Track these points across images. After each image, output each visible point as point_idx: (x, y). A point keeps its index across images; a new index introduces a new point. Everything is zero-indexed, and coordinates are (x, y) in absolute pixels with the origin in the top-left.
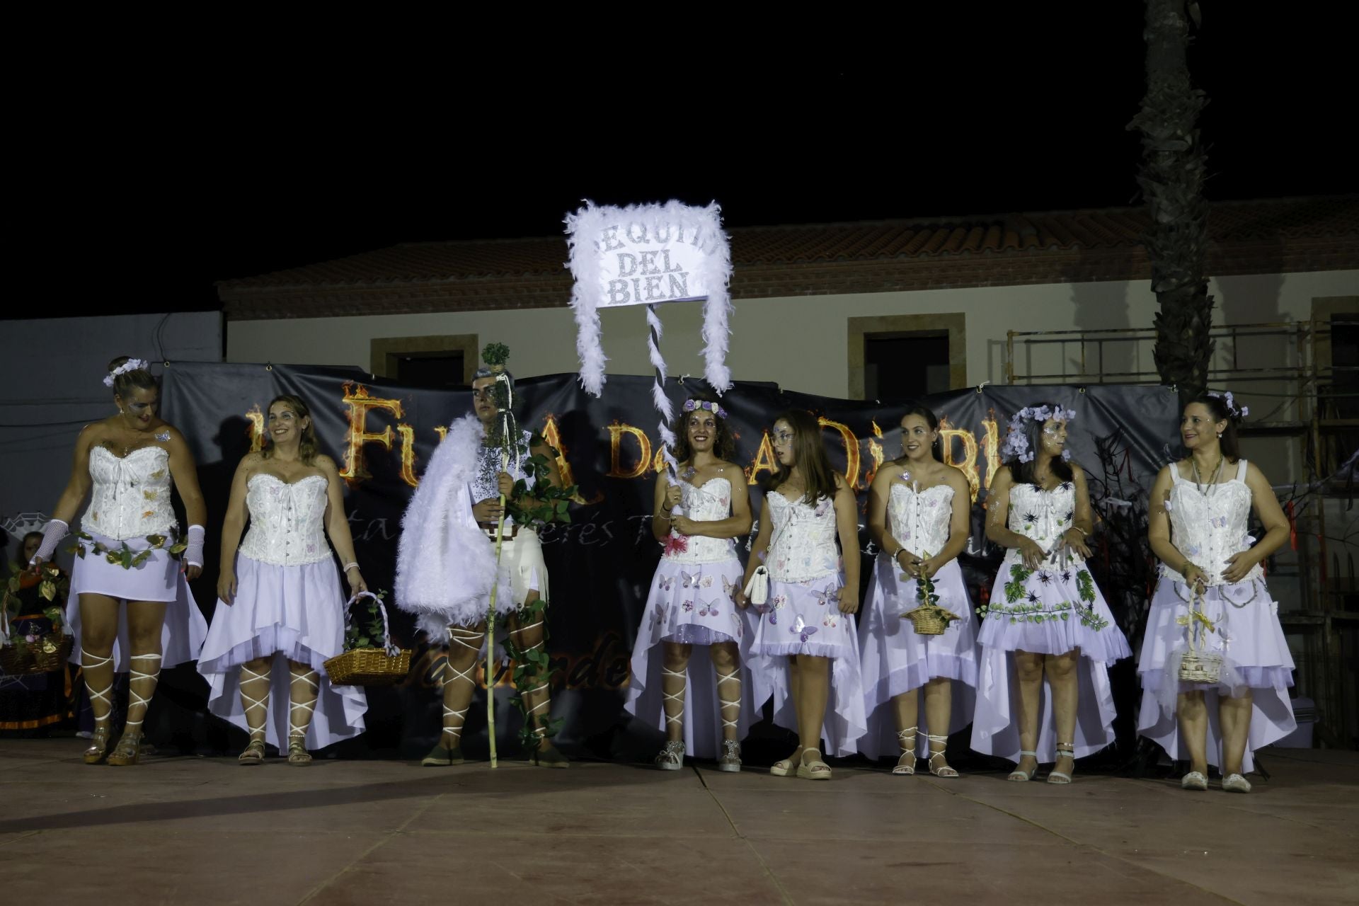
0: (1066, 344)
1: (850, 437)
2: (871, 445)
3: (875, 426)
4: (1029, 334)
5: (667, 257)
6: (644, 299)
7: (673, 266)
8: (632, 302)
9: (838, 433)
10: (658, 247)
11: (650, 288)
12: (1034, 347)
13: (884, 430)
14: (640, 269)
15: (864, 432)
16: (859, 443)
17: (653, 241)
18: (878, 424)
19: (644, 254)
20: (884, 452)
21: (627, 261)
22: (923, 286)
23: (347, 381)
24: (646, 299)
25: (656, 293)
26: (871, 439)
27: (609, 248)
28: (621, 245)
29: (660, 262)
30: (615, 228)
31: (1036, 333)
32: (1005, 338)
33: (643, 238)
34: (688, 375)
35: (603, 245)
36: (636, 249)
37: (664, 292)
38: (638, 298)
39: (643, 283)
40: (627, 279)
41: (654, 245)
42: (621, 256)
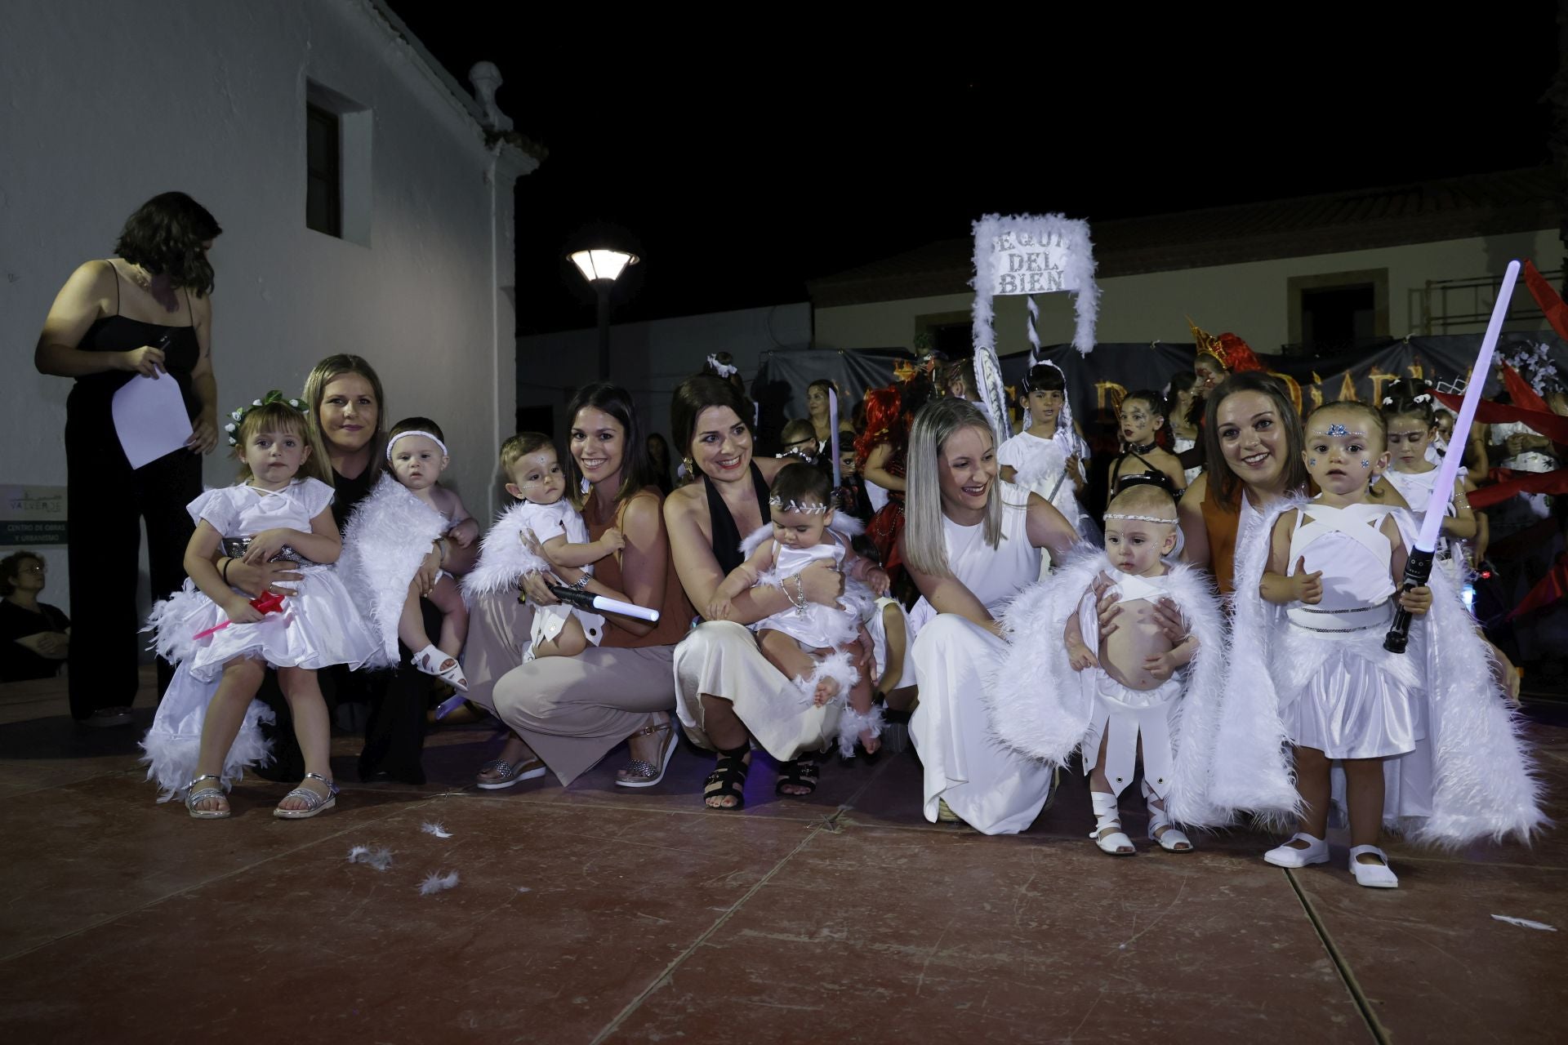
0: (1480, 288)
1: (1293, 384)
2: (1311, 391)
3: (1315, 375)
4: (1444, 282)
5: (1047, 259)
6: (1027, 291)
7: (1051, 265)
8: (1018, 292)
9: (1284, 382)
10: (1041, 250)
11: (1033, 282)
12: (1450, 293)
13: (1323, 378)
14: (1025, 266)
15: (1305, 380)
16: (1302, 390)
17: (1037, 245)
18: (1317, 373)
19: (1030, 255)
20: (1323, 396)
21: (1016, 260)
22: (1352, 248)
23: (897, 359)
24: (1030, 290)
25: (1037, 286)
26: (1311, 385)
27: (1003, 248)
28: (1012, 247)
29: (1041, 261)
30: (1009, 233)
31: (1451, 281)
32: (1424, 286)
33: (1027, 243)
34: (1158, 341)
35: (998, 248)
36: (1024, 251)
37: (1044, 285)
38: (1023, 289)
39: (1027, 279)
40: (1015, 274)
41: (1037, 248)
42: (1011, 256)
